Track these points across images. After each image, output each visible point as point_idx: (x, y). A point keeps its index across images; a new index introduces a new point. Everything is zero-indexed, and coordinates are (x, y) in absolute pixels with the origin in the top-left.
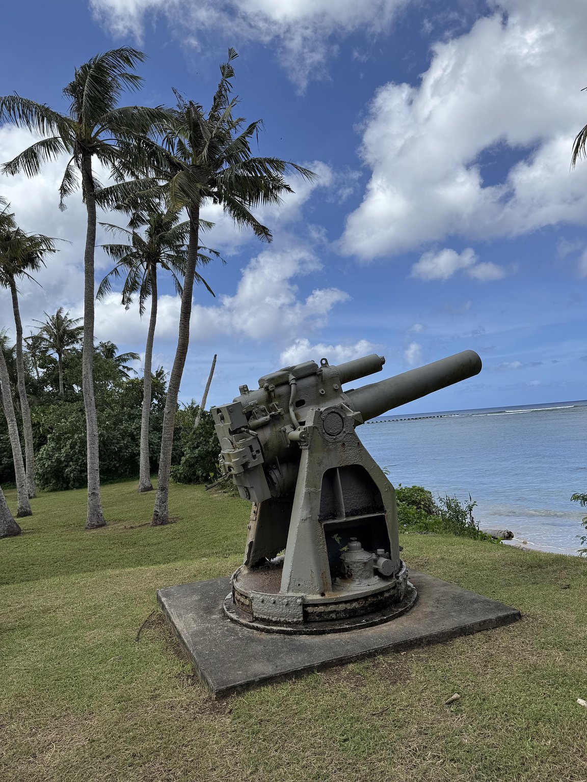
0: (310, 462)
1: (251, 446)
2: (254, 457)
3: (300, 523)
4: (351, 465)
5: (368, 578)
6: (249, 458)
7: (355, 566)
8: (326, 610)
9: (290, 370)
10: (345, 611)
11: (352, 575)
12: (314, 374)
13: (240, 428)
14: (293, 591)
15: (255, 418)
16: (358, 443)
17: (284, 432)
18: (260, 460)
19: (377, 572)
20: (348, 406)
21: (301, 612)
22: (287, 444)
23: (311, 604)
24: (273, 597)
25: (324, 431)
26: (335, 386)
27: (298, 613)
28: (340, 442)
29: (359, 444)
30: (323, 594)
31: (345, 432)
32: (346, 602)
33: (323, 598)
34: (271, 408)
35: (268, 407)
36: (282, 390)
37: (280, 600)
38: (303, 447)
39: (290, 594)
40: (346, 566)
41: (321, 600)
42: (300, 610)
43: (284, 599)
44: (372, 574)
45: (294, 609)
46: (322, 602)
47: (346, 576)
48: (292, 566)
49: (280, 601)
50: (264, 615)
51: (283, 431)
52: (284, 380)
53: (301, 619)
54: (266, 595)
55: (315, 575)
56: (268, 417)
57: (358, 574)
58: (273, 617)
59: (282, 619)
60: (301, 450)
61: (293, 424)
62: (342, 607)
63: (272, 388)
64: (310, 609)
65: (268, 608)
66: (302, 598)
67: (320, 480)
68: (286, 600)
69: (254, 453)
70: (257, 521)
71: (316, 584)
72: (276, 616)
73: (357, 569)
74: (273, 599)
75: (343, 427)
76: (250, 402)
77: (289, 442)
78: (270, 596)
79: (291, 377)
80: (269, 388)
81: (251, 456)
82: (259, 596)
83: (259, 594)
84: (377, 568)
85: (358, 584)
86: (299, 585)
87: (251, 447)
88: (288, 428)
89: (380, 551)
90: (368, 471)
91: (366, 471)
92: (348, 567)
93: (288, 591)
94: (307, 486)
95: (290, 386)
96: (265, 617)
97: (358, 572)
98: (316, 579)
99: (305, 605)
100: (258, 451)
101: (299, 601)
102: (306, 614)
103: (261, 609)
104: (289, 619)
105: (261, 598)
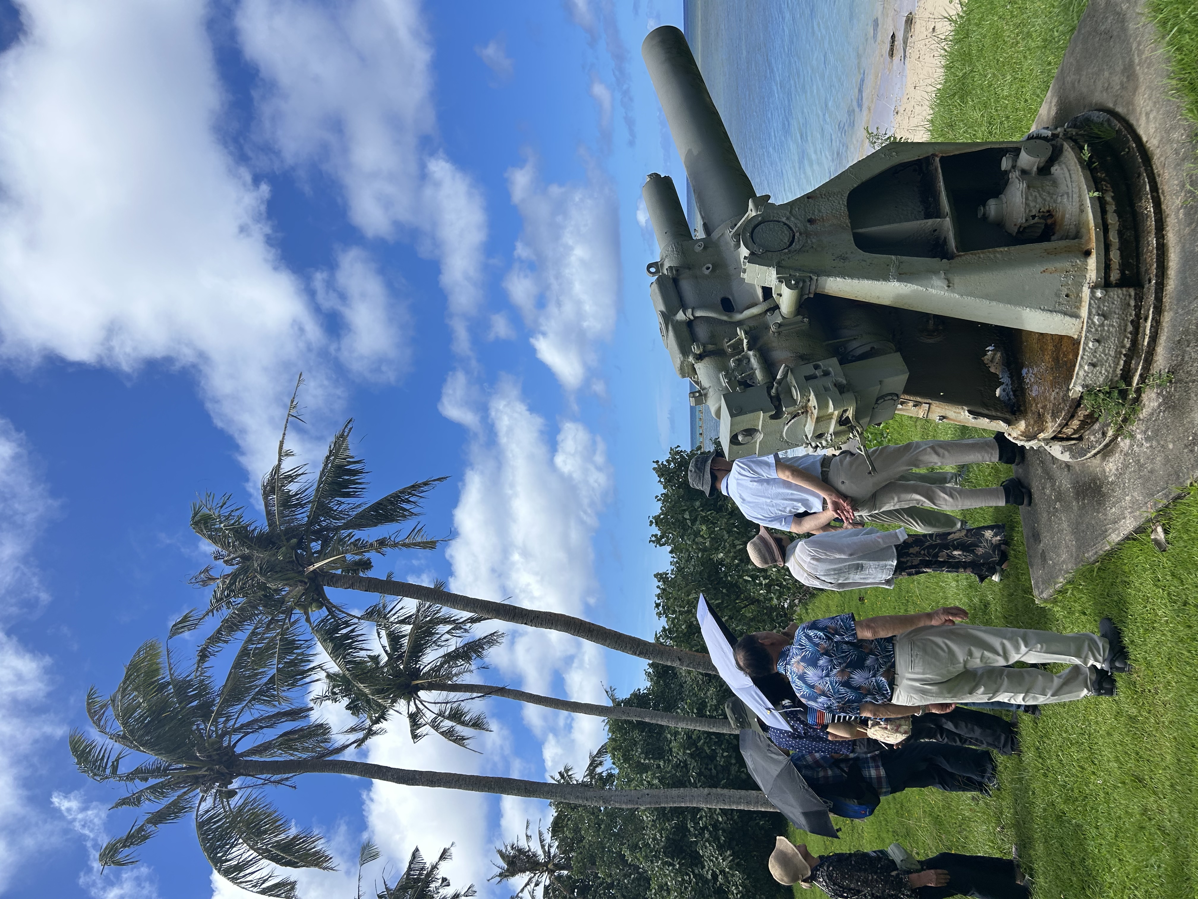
0: (843, 274)
1: (805, 377)
2: (826, 374)
3: (954, 292)
4: (848, 210)
5: (1055, 183)
6: (828, 382)
7: (1032, 204)
8: (1117, 247)
9: (667, 317)
10: (1119, 213)
11: (1049, 211)
12: (675, 281)
13: (771, 397)
14: (1078, 308)
15: (752, 376)
16: (808, 198)
17: (780, 325)
18: (832, 364)
19: (1044, 170)
20: (736, 225)
21: (1120, 291)
22: (803, 322)
23: (1105, 273)
24: (1086, 344)
25: (786, 251)
26: (698, 249)
27: (1121, 296)
28: (806, 227)
29: (809, 196)
30: (1088, 253)
31: (788, 219)
32: (1104, 212)
33: (1094, 252)
34: (734, 350)
35: (733, 356)
36: (702, 332)
37: (1093, 330)
38: (813, 288)
39: (1084, 312)
40: (1032, 222)
41: (1098, 254)
42: (1117, 294)
43: (1093, 323)
44: (1049, 177)
45: (1113, 303)
46: (1102, 253)
47: (1049, 221)
48: (1031, 307)
49: (1097, 330)
50: (1118, 364)
51: (779, 327)
52: (685, 328)
53: (1132, 292)
54: (1082, 358)
55: (1051, 267)
56: (751, 353)
57: (1048, 199)
58: (1124, 347)
59: (1130, 328)
60: (816, 294)
61: (767, 311)
62: (1112, 219)
63: (698, 347)
64: (1115, 276)
65: (1106, 355)
66: (1093, 289)
67: (875, 258)
68: (1096, 319)
69: (818, 373)
70: (931, 401)
71: (1067, 265)
72: (1123, 340)
73: (1039, 200)
74: (1091, 345)
75: (779, 222)
76: (720, 383)
77: (800, 317)
78: (1084, 349)
79: (680, 316)
80: (698, 352)
81: (825, 378)
82: (1081, 373)
83: (1078, 374)
84: (1038, 168)
85: (1068, 197)
86: (1067, 296)
87: (808, 378)
88: (774, 320)
89: (1005, 164)
90: (859, 182)
91: (858, 186)
92: (1034, 217)
93: (1077, 316)
94: (886, 278)
95: (695, 318)
96: (1122, 362)
97: (1045, 200)
98: (1058, 265)
99: (1106, 284)
100: (816, 367)
101: (1099, 294)
102: (1122, 283)
103: (1106, 370)
104: (1131, 315)
105: (1086, 367)
